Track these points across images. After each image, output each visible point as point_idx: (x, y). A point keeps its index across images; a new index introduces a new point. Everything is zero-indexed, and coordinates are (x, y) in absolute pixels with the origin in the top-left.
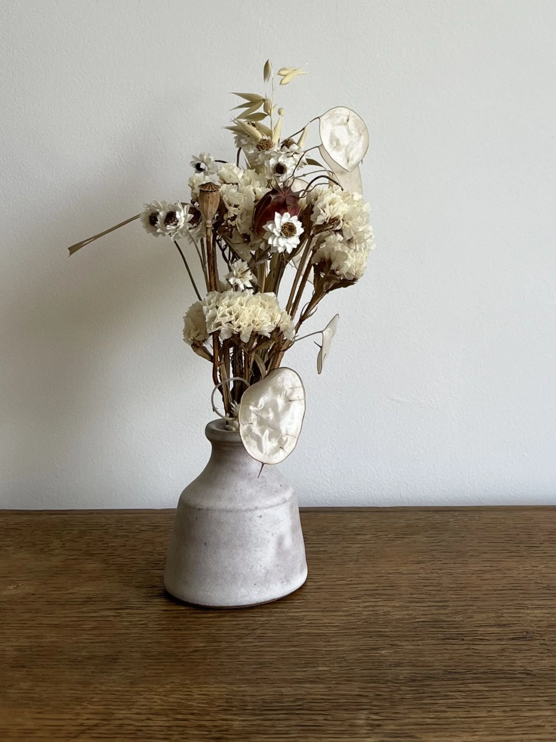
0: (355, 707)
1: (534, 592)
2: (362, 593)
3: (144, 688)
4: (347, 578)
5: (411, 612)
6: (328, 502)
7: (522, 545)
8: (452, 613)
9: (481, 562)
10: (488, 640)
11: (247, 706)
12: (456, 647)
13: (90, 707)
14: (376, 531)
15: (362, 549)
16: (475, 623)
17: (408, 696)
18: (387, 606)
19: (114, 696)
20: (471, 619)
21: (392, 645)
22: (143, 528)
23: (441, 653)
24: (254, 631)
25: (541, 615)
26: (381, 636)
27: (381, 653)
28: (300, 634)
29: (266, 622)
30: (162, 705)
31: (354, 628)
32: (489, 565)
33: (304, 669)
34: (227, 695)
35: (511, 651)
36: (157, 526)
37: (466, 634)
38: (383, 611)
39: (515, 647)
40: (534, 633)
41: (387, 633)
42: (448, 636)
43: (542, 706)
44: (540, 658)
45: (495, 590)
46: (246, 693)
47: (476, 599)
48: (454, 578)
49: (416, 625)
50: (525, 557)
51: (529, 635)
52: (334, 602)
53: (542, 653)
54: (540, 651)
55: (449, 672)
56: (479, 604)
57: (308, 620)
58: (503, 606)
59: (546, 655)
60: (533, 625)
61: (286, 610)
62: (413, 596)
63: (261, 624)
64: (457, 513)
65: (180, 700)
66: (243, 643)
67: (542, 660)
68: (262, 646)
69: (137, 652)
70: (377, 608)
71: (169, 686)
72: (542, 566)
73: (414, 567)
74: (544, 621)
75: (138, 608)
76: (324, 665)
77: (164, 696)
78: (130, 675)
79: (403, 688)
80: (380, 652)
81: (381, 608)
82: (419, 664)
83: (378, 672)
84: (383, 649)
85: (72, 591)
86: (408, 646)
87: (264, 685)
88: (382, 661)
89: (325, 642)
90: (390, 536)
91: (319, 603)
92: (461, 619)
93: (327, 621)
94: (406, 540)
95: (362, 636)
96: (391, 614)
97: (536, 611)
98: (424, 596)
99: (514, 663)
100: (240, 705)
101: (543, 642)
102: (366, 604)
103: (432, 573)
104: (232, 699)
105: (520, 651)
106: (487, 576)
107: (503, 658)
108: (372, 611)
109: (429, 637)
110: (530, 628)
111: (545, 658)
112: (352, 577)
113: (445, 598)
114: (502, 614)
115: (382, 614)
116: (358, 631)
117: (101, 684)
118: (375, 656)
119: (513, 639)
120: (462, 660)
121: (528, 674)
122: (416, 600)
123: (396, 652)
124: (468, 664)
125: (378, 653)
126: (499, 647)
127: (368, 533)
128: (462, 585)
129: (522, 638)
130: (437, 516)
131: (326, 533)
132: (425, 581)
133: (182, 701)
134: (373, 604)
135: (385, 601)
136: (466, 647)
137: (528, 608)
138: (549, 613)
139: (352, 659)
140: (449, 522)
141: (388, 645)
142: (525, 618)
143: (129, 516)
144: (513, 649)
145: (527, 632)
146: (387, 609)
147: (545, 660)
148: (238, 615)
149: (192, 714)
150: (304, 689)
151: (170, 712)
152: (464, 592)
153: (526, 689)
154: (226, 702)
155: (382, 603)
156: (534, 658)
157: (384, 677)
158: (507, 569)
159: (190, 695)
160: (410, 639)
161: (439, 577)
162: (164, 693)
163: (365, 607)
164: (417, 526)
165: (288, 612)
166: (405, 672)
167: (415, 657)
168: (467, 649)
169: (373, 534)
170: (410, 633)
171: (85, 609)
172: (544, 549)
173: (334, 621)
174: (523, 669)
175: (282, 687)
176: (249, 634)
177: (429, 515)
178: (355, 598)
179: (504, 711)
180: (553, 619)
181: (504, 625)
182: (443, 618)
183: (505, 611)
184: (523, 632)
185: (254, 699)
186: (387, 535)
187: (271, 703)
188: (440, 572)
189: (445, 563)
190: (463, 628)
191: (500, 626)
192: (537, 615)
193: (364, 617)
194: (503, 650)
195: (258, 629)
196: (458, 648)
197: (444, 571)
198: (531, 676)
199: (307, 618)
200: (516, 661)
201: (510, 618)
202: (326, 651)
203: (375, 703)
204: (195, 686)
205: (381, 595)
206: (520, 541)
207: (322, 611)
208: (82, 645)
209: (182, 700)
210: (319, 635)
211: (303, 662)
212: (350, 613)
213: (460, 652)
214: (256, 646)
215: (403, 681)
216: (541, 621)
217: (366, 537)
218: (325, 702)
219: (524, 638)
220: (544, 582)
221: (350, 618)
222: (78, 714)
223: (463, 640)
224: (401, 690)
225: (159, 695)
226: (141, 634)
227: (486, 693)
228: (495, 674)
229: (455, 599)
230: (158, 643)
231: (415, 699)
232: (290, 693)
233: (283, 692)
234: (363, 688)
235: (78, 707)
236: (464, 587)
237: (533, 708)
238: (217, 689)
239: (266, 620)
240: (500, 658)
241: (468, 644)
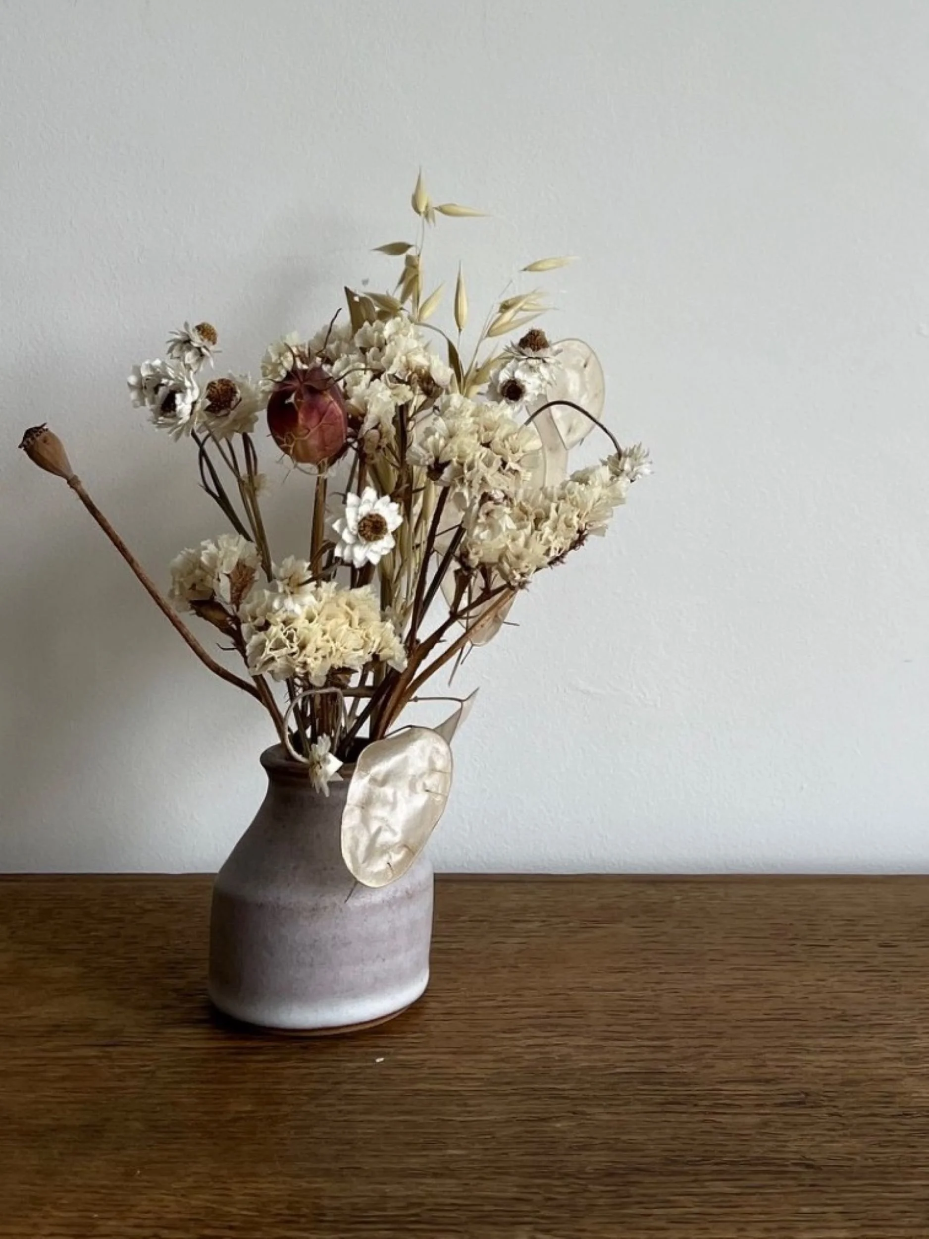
0: (511, 1219)
1: (819, 1024)
2: (524, 1022)
3: (148, 1182)
4: (497, 996)
5: (607, 1056)
6: (465, 865)
7: (799, 943)
8: (677, 1059)
9: (727, 972)
10: (740, 1106)
11: (324, 1215)
12: (684, 1118)
13: (55, 1213)
14: (549, 916)
15: (523, 947)
16: (717, 1076)
17: (601, 1202)
18: (565, 1045)
19: (98, 1196)
20: (711, 1071)
21: (574, 1113)
22: (149, 907)
23: (660, 1129)
24: (338, 1086)
25: (830, 1064)
26: (555, 1098)
27: (554, 1127)
28: (417, 1093)
29: (358, 1071)
30: (179, 1212)
31: (508, 1083)
32: (742, 976)
33: (424, 1153)
34: (290, 1195)
35: (780, 1125)
36: (172, 903)
37: (704, 1095)
38: (559, 1054)
39: (787, 1119)
40: (818, 1095)
41: (566, 1092)
42: (670, 1099)
43: (831, 1221)
44: (828, 1138)
45: (752, 1020)
46: (322, 1194)
47: (719, 1035)
48: (681, 999)
49: (615, 1079)
50: (803, 964)
51: (810, 1098)
52: (474, 1037)
53: (834, 1130)
54: (829, 1126)
55: (672, 1160)
56: (725, 1043)
57: (430, 1068)
58: (765, 1047)
59: (841, 1133)
60: (818, 1081)
61: (392, 1050)
62: (611, 1029)
63: (349, 1074)
64: (686, 887)
65: (209, 1204)
66: (318, 1106)
67: (832, 1142)
68: (349, 1112)
69: (136, 1119)
70: (547, 1049)
71: (190, 1179)
72: (836, 979)
73: (612, 979)
74: (836, 1074)
75: (139, 1044)
76: (459, 1147)
77: (183, 1196)
78: (127, 1159)
79: (591, 1187)
80: (553, 1125)
81: (556, 1048)
82: (620, 1145)
83: (552, 1158)
84: (558, 1119)
85: (25, 1013)
86: (601, 1115)
87: (354, 1179)
88: (557, 1140)
89: (458, 1105)
90: (571, 924)
91: (449, 1038)
92: (693, 1069)
93: (462, 1070)
94: (598, 932)
95: (526, 1097)
96: (575, 1058)
97: (824, 1057)
98: (629, 1029)
99: (784, 1146)
100: (315, 1214)
101: (835, 1110)
102: (530, 1042)
103: (645, 989)
104: (297, 1202)
105: (795, 1126)
106: (739, 996)
107: (765, 1138)
108: (541, 1053)
109: (639, 1100)
110: (813, 1088)
111: (837, 1139)
112: (506, 995)
113: (664, 1032)
114: (764, 1061)
115: (557, 1058)
116: (515, 1087)
117: (76, 1174)
118: (546, 1132)
119: (782, 1105)
120: (694, 1139)
121: (808, 1166)
122: (615, 1035)
123: (581, 1125)
124: (708, 1148)
125: (549, 1127)
126: (757, 1119)
127: (536, 919)
128: (695, 1011)
129: (799, 1103)
130: (652, 891)
131: (462, 918)
132: (632, 1003)
133: (214, 1206)
134: (541, 1041)
135: (562, 1036)
136: (701, 1117)
137: (809, 1052)
138: (844, 1061)
139: (505, 1136)
140: (673, 902)
141: (569, 1112)
142: (804, 1069)
143: (126, 884)
144: (784, 1123)
145: (807, 1094)
146: (565, 1050)
147: (837, 1142)
148: (311, 1057)
149: (231, 1228)
150: (421, 1187)
151: (192, 1224)
152: (698, 1023)
153: (803, 1192)
154: (288, 1208)
155: (557, 1040)
156: (818, 1138)
157: (560, 1168)
158: (771, 984)
159: (228, 1195)
160: (604, 1103)
161: (656, 995)
162: (183, 1192)
163: (529, 1046)
164: (619, 908)
165: (396, 1054)
166: (598, 1159)
167: (616, 1134)
168: (704, 1121)
169: (544, 921)
170: (605, 1093)
171: (49, 1045)
172: (837, 949)
173: (472, 1071)
174: (798, 1156)
175: (385, 1184)
176: (329, 1090)
177: (640, 889)
178: (511, 1031)
179: (767, 1230)
180: (851, 1071)
181: (768, 1081)
182: (662, 1067)
183: (768, 1055)
184: (797, 1094)
185: (336, 1204)
186: (566, 923)
187: (366, 1211)
188: (658, 987)
189: (665, 973)
190: (696, 1084)
191: (758, 1081)
192: (825, 1065)
193: (525, 1064)
194: (766, 1124)
195: (344, 1082)
196: (686, 1120)
197: (664, 986)
198: (812, 1170)
199: (428, 1064)
200: (788, 1144)
201: (779, 1070)
202: (462, 1122)
203: (543, 1213)
204: (235, 1180)
205: (557, 1025)
206: (796, 935)
207: (454, 1053)
208: (41, 1106)
209: (214, 1202)
210: (449, 1094)
211: (421, 1140)
212: (503, 1056)
213: (690, 1125)
214: (340, 1111)
215: (592, 1176)
216: (831, 1074)
217: (530, 926)
218: (458, 1210)
219: (800, 1103)
220: (838, 1007)
221: (503, 1065)
222: (35, 1225)
223: (696, 1105)
224: (589, 1191)
225: (174, 1195)
226: (144, 1088)
227: (735, 1198)
228: (751, 1165)
229: (683, 1035)
230: (173, 1104)
231: (614, 1206)
232: (399, 1194)
233: (386, 1193)
234: (526, 1187)
235: (35, 1214)
236: (699, 1015)
237: (817, 1224)
238: (272, 1185)
239: (359, 1068)
240: (758, 1137)
241: (704, 1113)
